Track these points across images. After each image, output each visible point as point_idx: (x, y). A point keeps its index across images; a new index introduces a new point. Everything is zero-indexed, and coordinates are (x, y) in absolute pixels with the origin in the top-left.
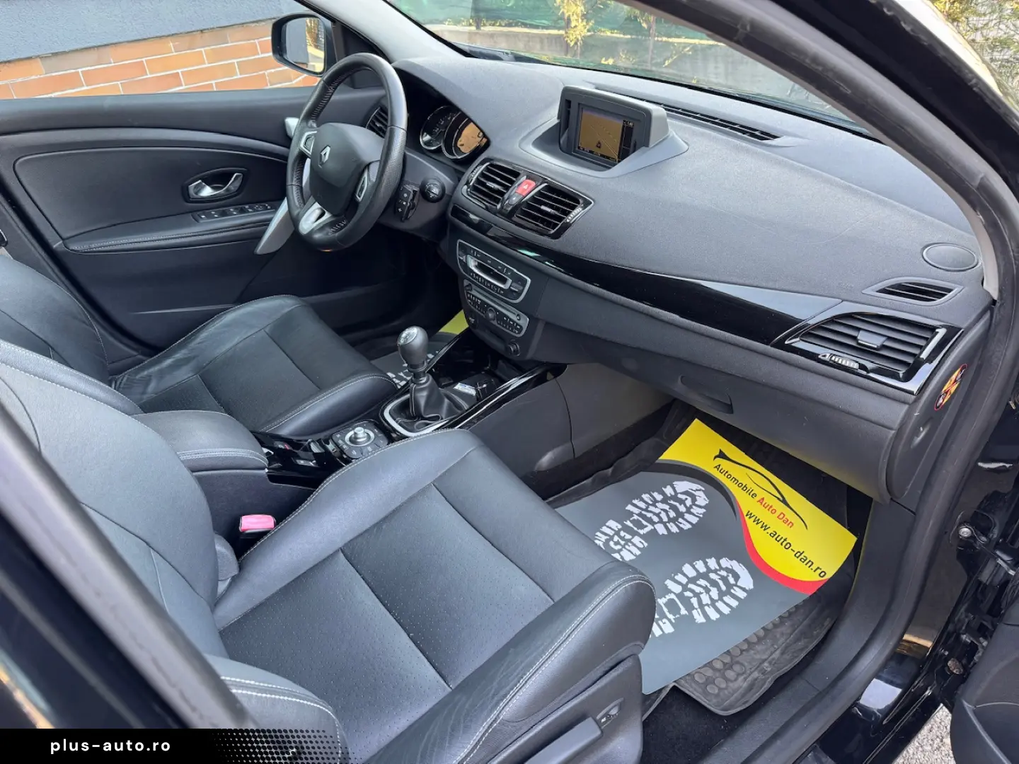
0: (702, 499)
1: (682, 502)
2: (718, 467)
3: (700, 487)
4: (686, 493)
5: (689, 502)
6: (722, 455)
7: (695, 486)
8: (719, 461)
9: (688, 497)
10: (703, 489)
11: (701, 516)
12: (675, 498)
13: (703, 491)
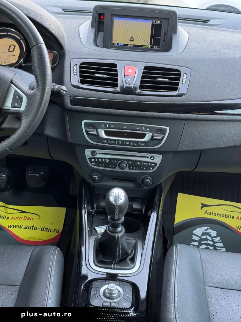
0: (212, 232)
1: (206, 239)
2: (206, 212)
3: (207, 228)
4: (203, 234)
5: (209, 238)
6: (204, 206)
7: (204, 228)
8: (205, 209)
9: (206, 236)
10: (209, 227)
11: (221, 241)
12: (201, 240)
13: (209, 228)
